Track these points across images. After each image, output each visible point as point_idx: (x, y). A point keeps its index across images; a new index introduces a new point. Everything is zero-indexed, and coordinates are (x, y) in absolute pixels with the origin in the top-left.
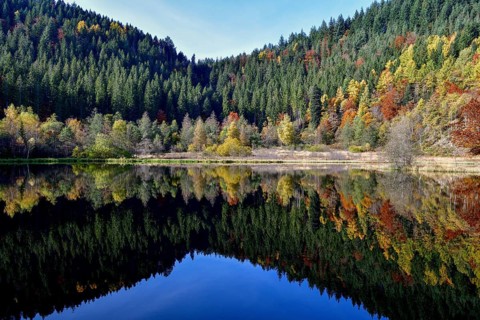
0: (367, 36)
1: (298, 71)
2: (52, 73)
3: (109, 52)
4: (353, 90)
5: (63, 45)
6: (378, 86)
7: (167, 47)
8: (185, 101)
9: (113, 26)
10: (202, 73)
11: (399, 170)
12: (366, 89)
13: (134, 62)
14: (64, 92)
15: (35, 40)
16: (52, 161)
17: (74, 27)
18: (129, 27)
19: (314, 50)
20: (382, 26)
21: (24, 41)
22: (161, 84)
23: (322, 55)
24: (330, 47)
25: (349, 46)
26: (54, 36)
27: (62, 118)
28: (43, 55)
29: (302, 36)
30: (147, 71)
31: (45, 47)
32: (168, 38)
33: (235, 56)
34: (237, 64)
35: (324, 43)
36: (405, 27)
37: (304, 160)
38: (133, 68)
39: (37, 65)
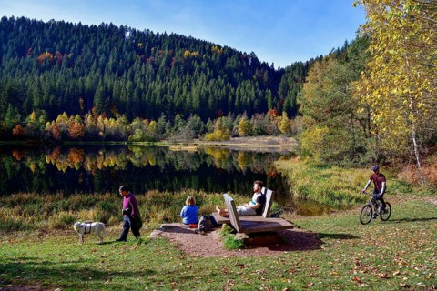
5: (173, 68)
9: (213, 49)
31: (162, 71)
32: (252, 53)
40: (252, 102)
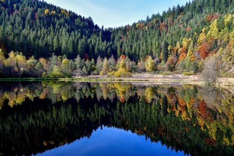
0: (192, 15)
1: (156, 34)
2: (32, 35)
3: (60, 25)
4: (185, 43)
5: (38, 21)
6: (198, 41)
7: (90, 22)
8: (98, 49)
9: (62, 12)
10: (107, 35)
11: (209, 85)
12: (192, 42)
13: (72, 30)
14: (38, 45)
15: (24, 19)
16: (32, 79)
17: (43, 12)
18: (70, 12)
19: (165, 23)
20: (200, 10)
21: (18, 19)
22: (86, 40)
23: (169, 25)
24: (173, 21)
25: (183, 20)
26: (33, 17)
27: (37, 58)
28: (27, 27)
29: (158, 15)
30: (79, 34)
31: (29, 22)
32: (90, 17)
33: (124, 26)
34: (125, 30)
35: (170, 19)
36: (212, 10)
37: (159, 79)
38: (72, 33)
39: (25, 32)
40: (106, 49)
